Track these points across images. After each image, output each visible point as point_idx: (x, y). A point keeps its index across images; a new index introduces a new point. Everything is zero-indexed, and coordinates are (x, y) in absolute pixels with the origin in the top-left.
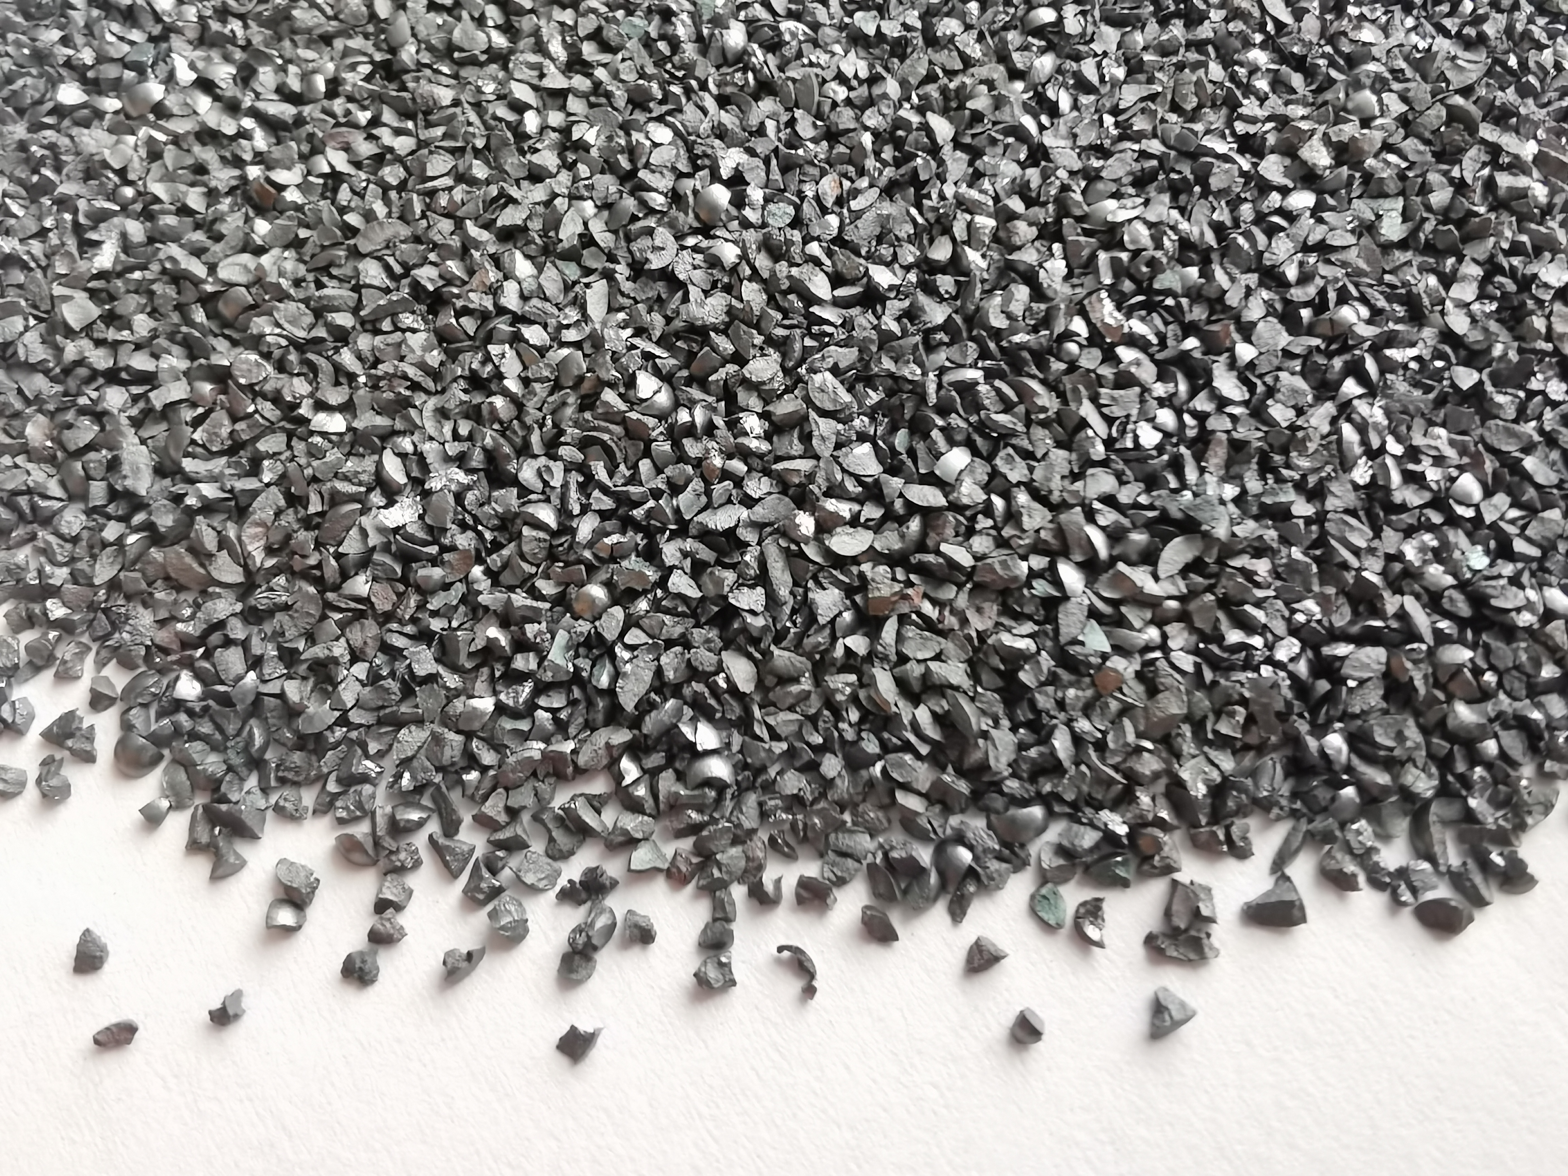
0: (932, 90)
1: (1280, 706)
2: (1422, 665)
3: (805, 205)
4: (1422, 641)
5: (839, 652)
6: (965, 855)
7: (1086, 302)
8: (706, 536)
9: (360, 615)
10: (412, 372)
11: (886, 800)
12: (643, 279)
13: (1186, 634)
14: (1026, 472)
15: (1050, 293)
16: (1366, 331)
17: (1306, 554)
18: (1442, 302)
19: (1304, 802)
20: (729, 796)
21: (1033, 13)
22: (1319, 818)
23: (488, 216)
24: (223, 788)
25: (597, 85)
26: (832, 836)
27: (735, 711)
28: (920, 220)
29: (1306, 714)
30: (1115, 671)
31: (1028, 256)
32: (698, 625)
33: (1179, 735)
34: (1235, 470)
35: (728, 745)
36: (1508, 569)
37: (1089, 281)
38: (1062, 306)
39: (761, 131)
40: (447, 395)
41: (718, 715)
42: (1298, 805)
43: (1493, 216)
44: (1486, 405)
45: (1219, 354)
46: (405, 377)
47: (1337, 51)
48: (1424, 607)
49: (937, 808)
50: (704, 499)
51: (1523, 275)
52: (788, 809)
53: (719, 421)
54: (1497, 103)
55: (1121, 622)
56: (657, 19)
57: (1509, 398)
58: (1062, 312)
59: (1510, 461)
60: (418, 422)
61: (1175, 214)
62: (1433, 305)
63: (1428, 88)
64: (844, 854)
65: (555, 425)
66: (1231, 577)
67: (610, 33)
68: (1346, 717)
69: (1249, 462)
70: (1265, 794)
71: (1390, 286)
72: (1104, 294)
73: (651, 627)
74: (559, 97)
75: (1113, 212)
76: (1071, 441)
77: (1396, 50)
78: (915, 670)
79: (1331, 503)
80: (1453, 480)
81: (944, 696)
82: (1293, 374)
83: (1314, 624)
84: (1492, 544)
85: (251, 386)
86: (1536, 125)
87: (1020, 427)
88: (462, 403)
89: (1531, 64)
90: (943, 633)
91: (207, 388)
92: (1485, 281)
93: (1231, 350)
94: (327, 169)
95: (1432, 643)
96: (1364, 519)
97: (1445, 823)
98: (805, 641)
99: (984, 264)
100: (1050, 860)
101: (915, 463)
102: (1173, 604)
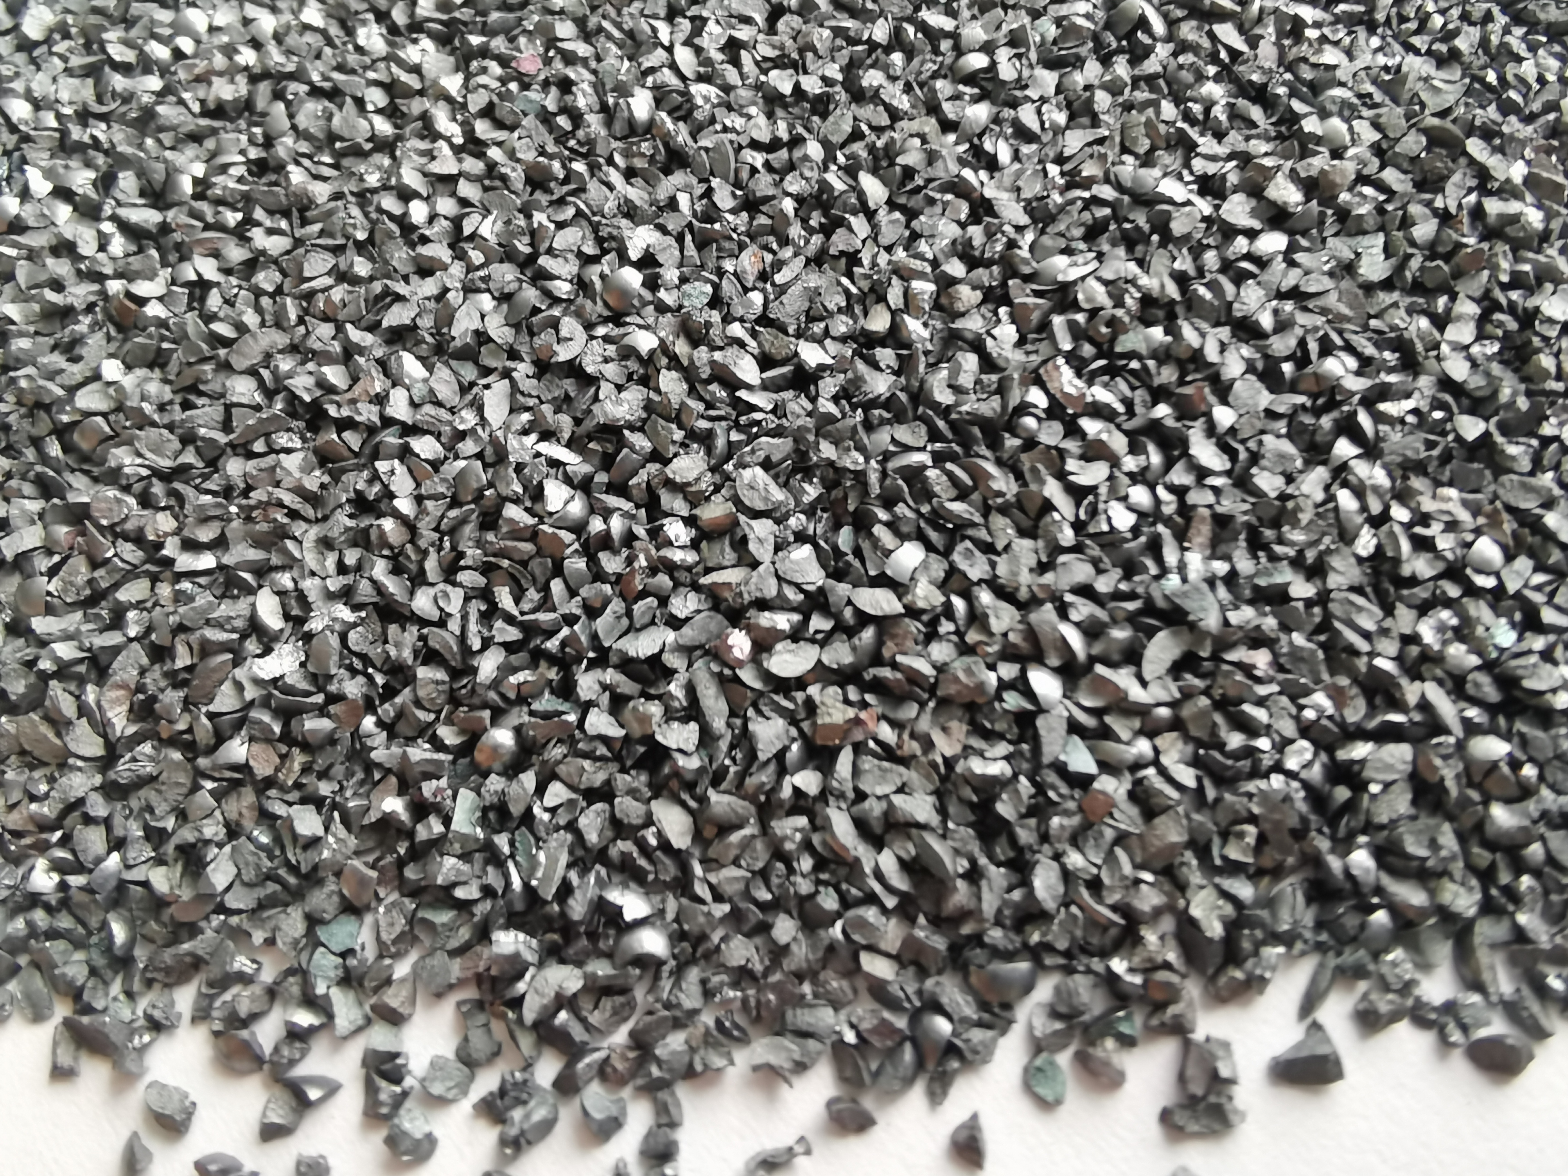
0: (859, 148)
1: (1293, 822)
2: (1451, 762)
3: (724, 283)
4: (1448, 732)
5: (786, 792)
6: (943, 1026)
7: (1042, 371)
8: (627, 665)
9: (235, 785)
10: (288, 499)
11: (851, 965)
12: (548, 376)
13: (1180, 745)
14: (987, 568)
15: (1001, 363)
16: (1356, 384)
17: (1309, 640)
18: (1437, 346)
19: (1332, 934)
20: (665, 974)
21: (963, 60)
22: (1347, 951)
23: (371, 317)
24: (86, 997)
25: (491, 167)
26: (789, 1014)
27: (669, 870)
28: (854, 290)
29: (1326, 830)
30: (1103, 793)
31: (973, 324)
32: (624, 770)
33: (1183, 864)
34: (1222, 549)
35: (662, 912)
36: (1539, 643)
37: (1044, 348)
38: (1016, 376)
39: (672, 204)
40: (330, 522)
41: (651, 877)
42: (1324, 937)
43: (1485, 246)
44: (1497, 458)
45: (1195, 419)
46: (280, 504)
47: (1297, 77)
48: (1449, 693)
49: (911, 971)
50: (625, 622)
51: (1525, 309)
52: (735, 985)
53: (640, 531)
54: (1478, 123)
55: (1106, 733)
56: (554, 91)
57: (1522, 448)
58: (1016, 383)
59: (1530, 520)
60: (297, 554)
61: (1133, 267)
62: (1427, 350)
63: (1400, 111)
64: (804, 1034)
65: (453, 548)
66: (1228, 674)
67: (504, 110)
68: (1369, 827)
69: (1236, 539)
70: (1286, 927)
71: (1375, 331)
72: (1060, 361)
73: (569, 774)
74: (449, 181)
75: (1064, 272)
76: (1036, 527)
77: (1363, 74)
78: (874, 808)
79: (1333, 581)
80: (1469, 545)
81: (909, 837)
82: (1279, 436)
83: (1324, 722)
84: (1518, 616)
85: (112, 527)
86: (1523, 143)
87: (978, 518)
88: (348, 529)
89: (1510, 77)
90: (905, 761)
91: (62, 531)
92: (1483, 320)
93: (1208, 415)
94: (193, 277)
95: (1461, 734)
96: (1372, 596)
97: (1494, 946)
98: (748, 781)
99: (926, 334)
100: (1043, 1026)
101: (863, 562)
102: (1164, 712)
